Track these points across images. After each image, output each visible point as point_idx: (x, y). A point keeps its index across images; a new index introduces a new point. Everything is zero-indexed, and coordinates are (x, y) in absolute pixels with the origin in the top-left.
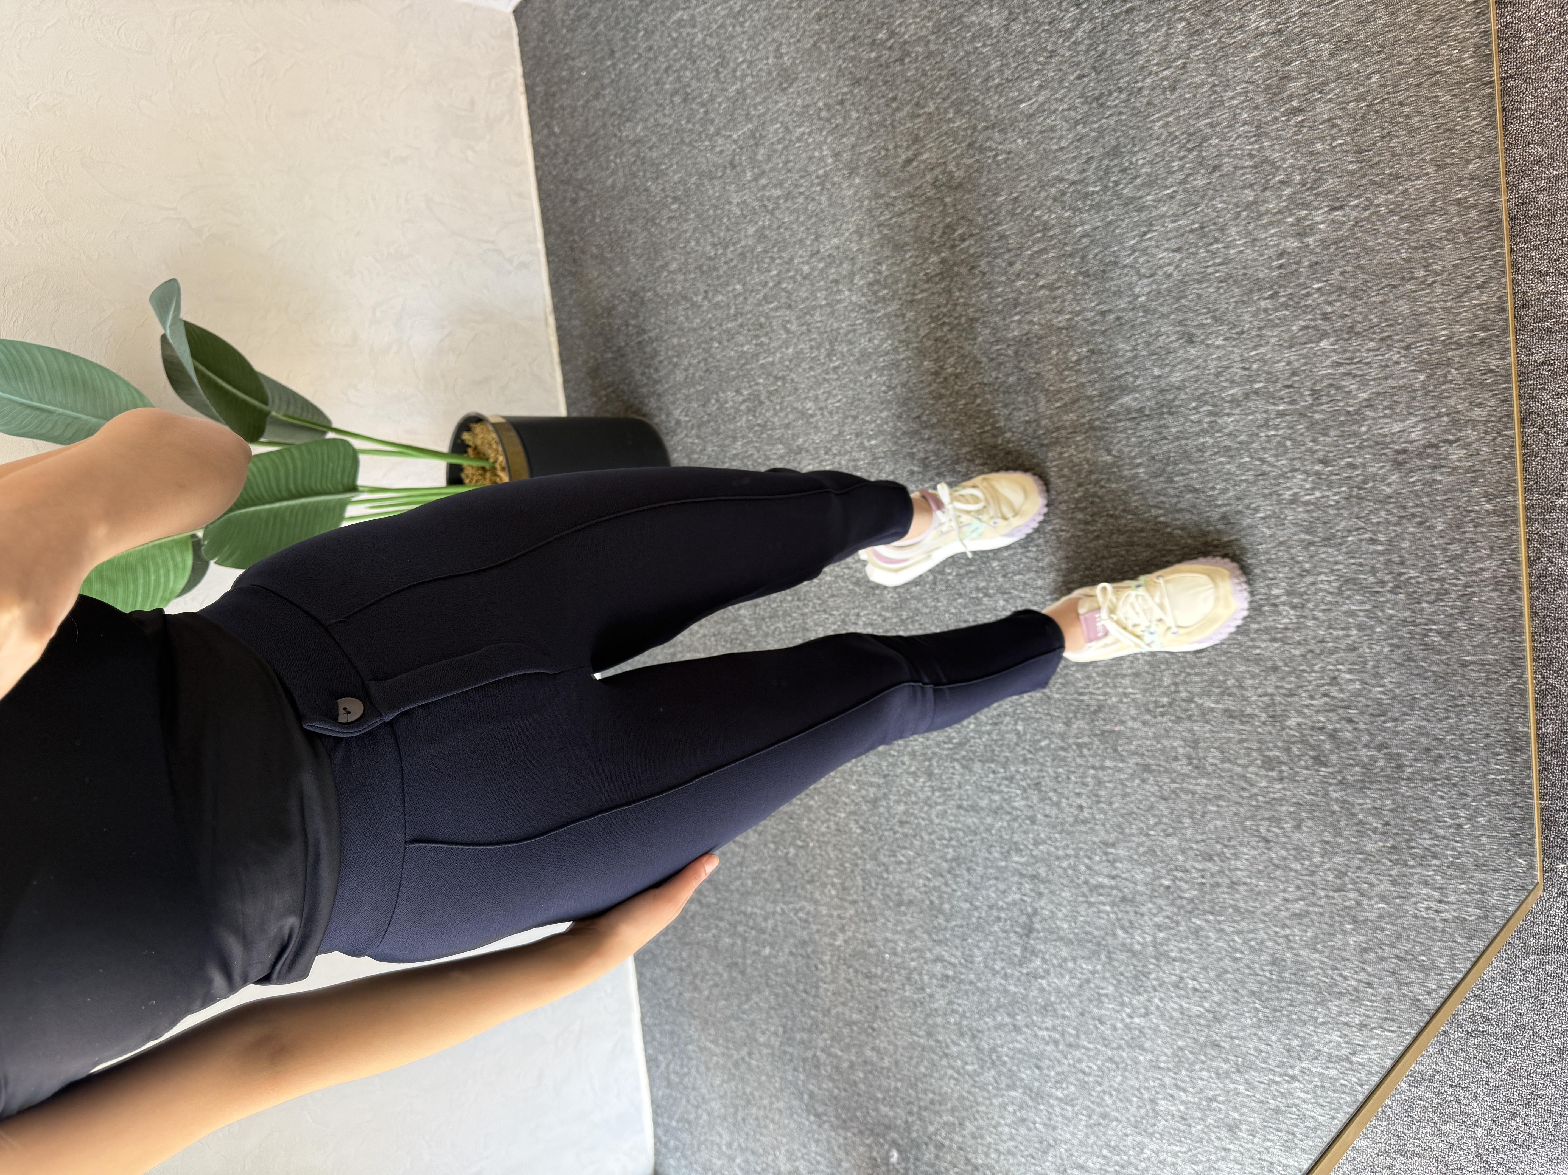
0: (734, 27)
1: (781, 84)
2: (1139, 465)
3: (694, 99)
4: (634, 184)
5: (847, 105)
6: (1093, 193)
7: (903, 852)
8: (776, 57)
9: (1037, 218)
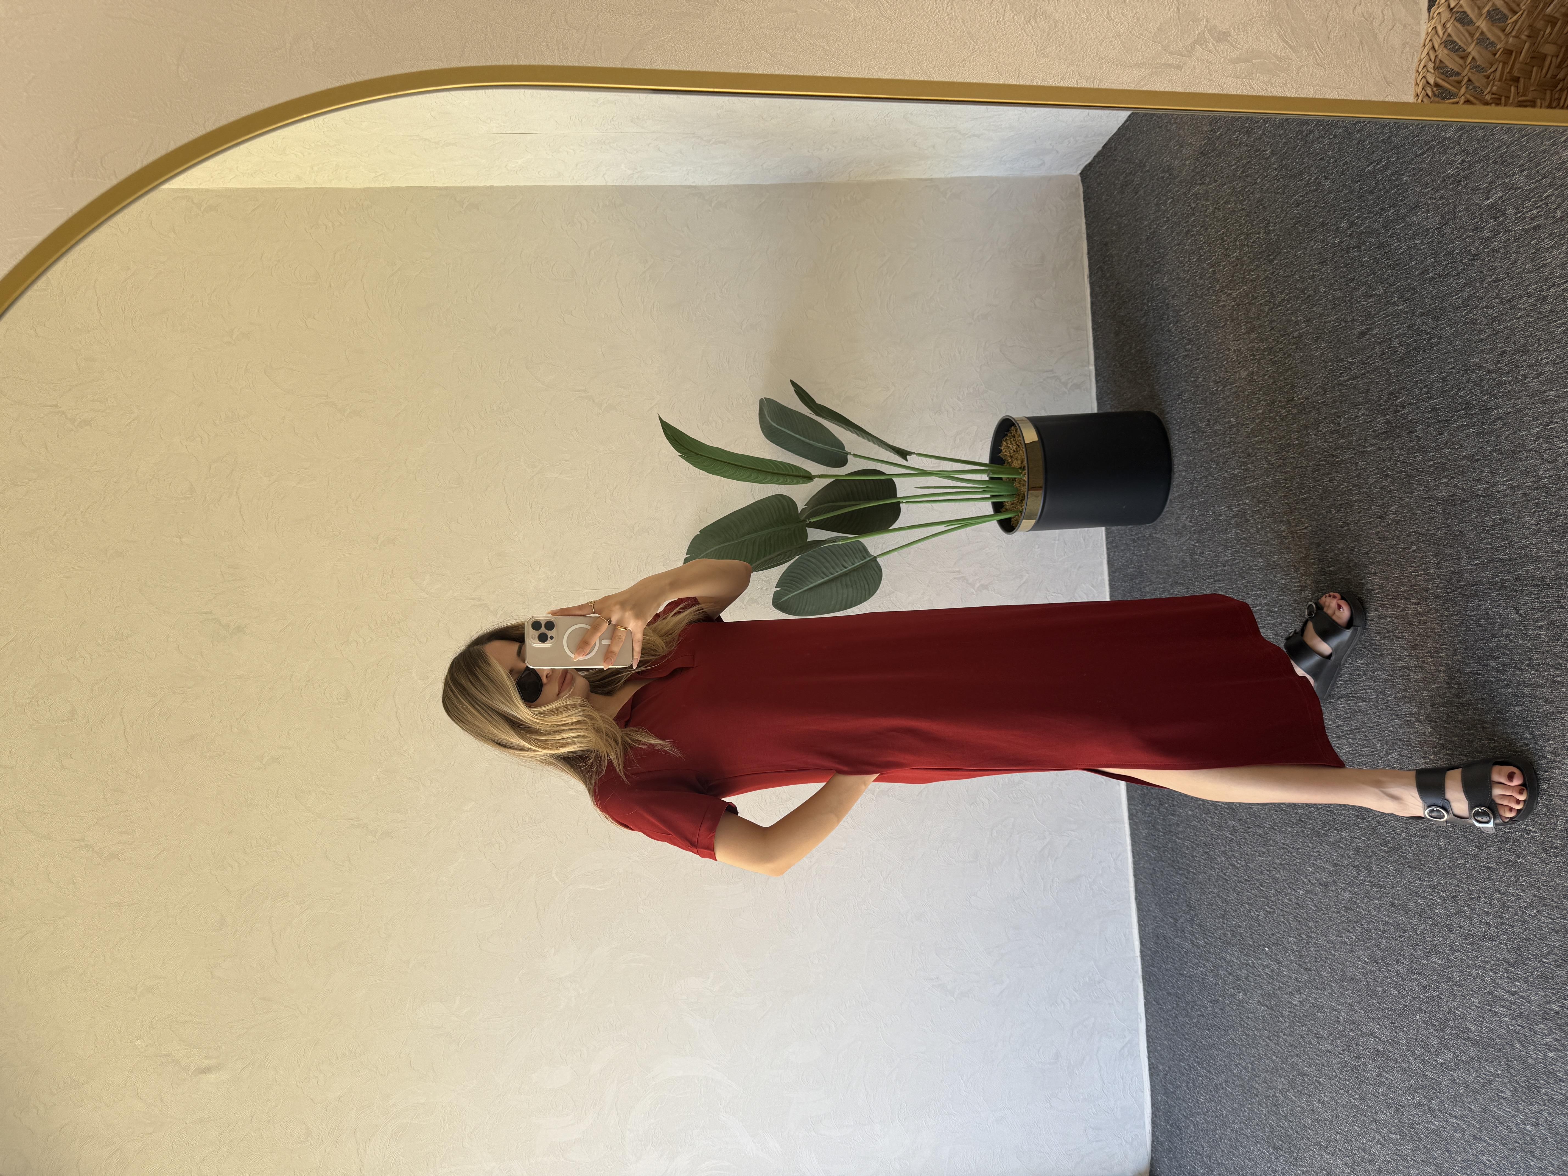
0: (1235, 204)
1: (1269, 255)
2: (1541, 627)
3: (1205, 260)
4: (1161, 324)
5: (1317, 279)
6: (1506, 382)
7: (1348, 934)
8: (1264, 233)
9: (1461, 397)
